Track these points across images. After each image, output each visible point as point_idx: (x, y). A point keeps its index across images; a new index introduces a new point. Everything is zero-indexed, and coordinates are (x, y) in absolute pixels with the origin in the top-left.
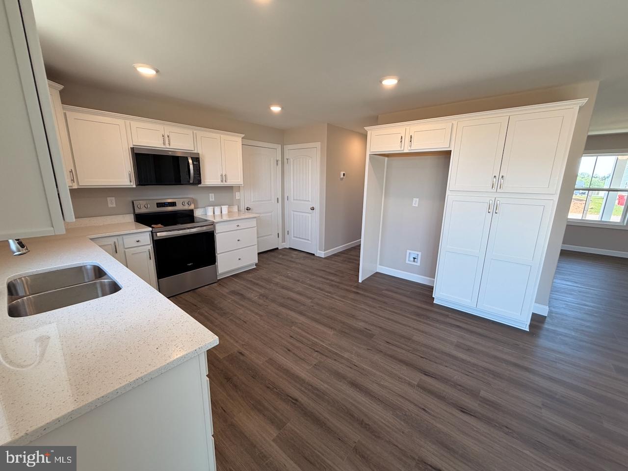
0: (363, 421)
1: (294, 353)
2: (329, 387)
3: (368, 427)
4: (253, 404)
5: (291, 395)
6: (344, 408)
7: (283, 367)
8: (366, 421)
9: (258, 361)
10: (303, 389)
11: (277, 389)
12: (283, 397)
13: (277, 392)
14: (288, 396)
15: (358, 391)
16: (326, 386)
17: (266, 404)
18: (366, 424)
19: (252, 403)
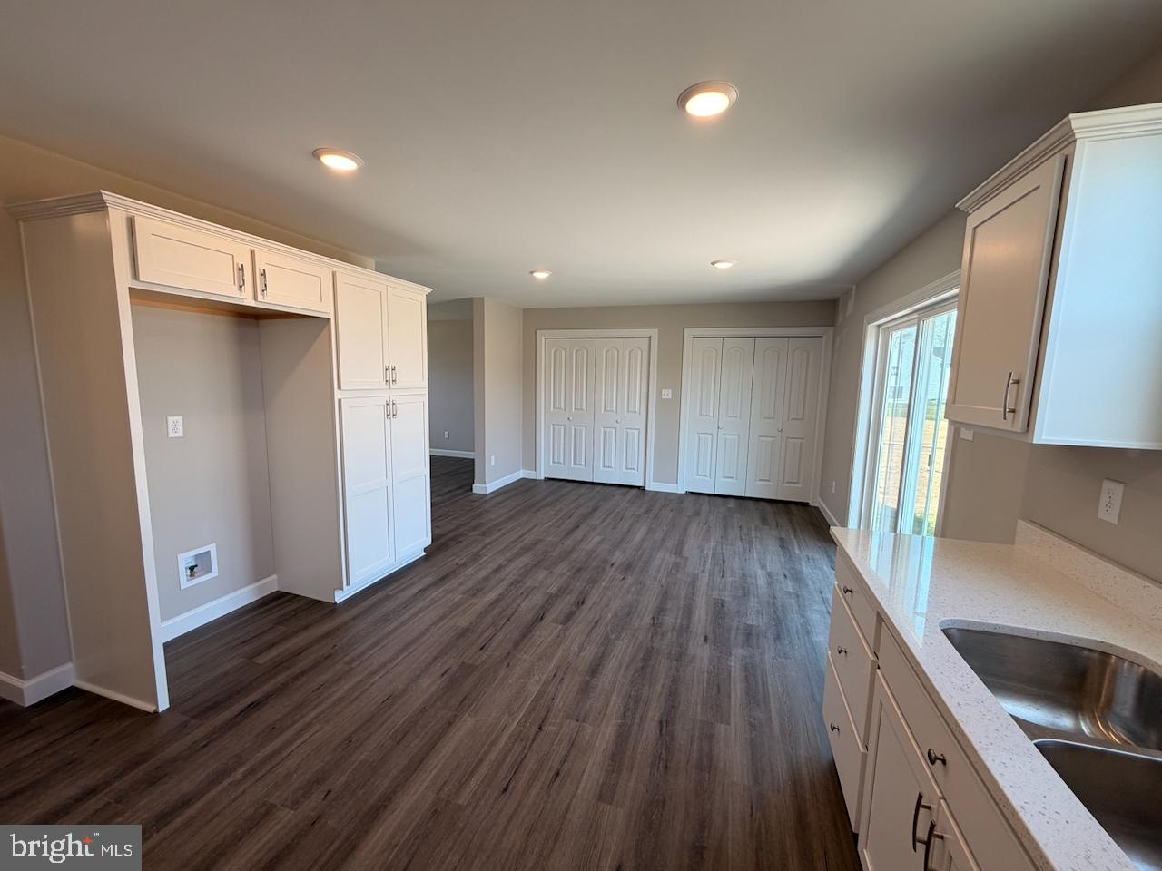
1: (564, 761)
2: (614, 695)
4: (709, 773)
5: (658, 732)
7: (609, 765)
11: (661, 753)
12: (668, 740)
13: (666, 750)
14: (661, 734)
16: (614, 698)
17: (695, 755)
19: (707, 776)
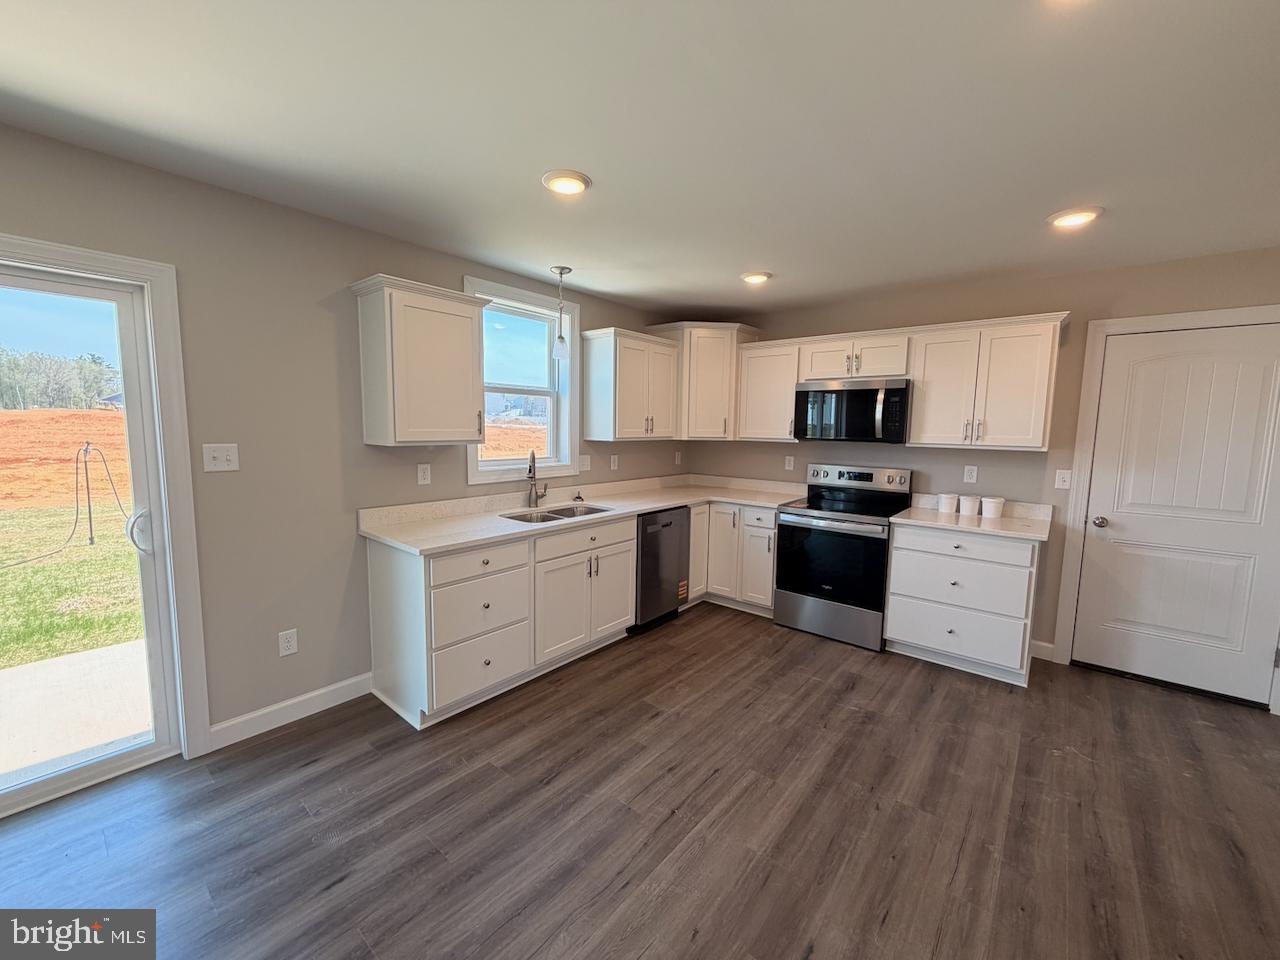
0: (480, 872)
1: (661, 777)
2: (568, 827)
3: (465, 879)
4: (552, 740)
5: (558, 777)
6: (516, 847)
8: (477, 879)
9: (644, 732)
10: (570, 791)
12: (556, 767)
13: (568, 761)
15: (548, 876)
16: (572, 823)
18: (471, 877)
19: (554, 739)
